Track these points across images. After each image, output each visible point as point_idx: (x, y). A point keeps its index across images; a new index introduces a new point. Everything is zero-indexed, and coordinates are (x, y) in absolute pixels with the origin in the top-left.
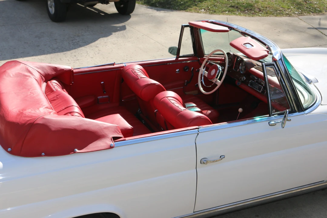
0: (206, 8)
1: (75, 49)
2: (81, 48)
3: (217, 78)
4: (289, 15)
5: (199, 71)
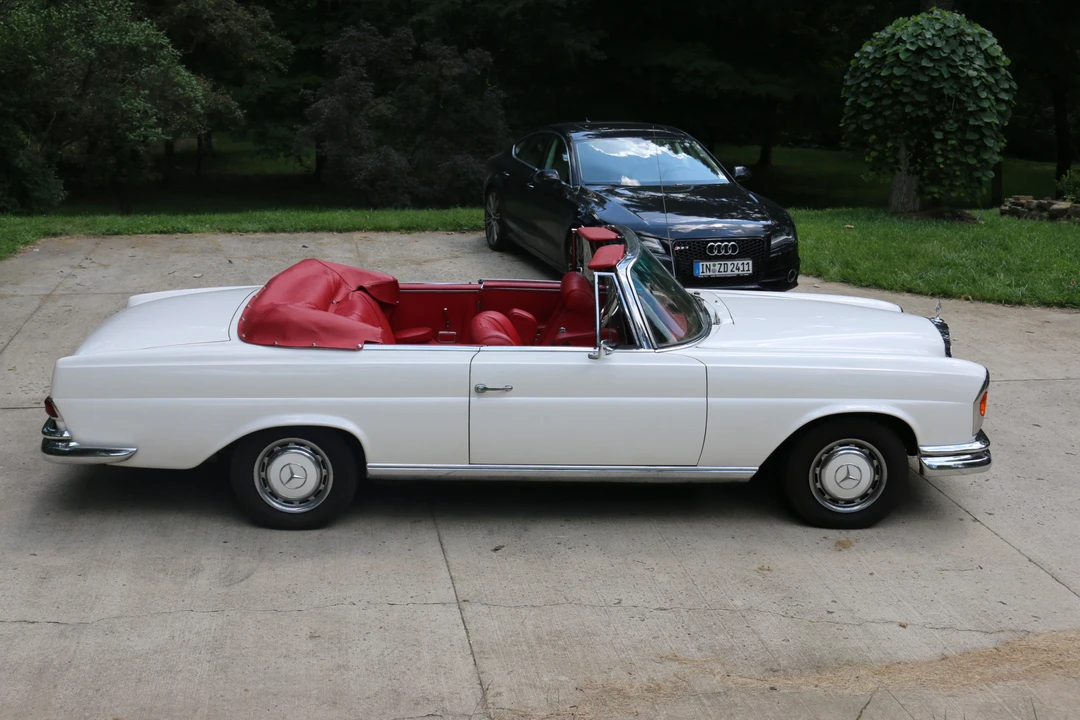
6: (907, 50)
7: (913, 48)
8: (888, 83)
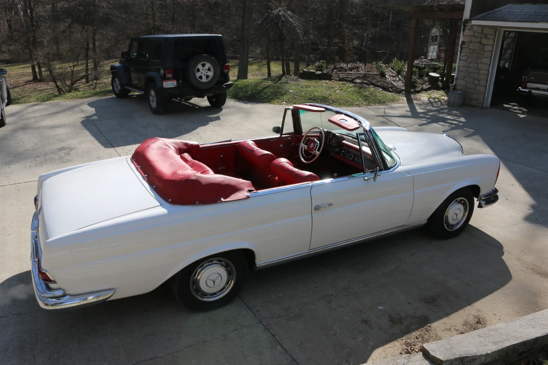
0: (287, 101)
1: (179, 136)
2: (184, 135)
3: (315, 149)
4: (359, 106)
5: (299, 146)
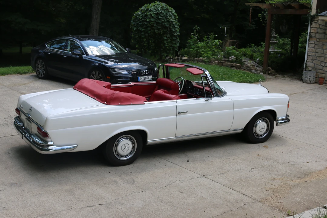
6: (154, 13)
7: (156, 13)
8: (149, 23)
